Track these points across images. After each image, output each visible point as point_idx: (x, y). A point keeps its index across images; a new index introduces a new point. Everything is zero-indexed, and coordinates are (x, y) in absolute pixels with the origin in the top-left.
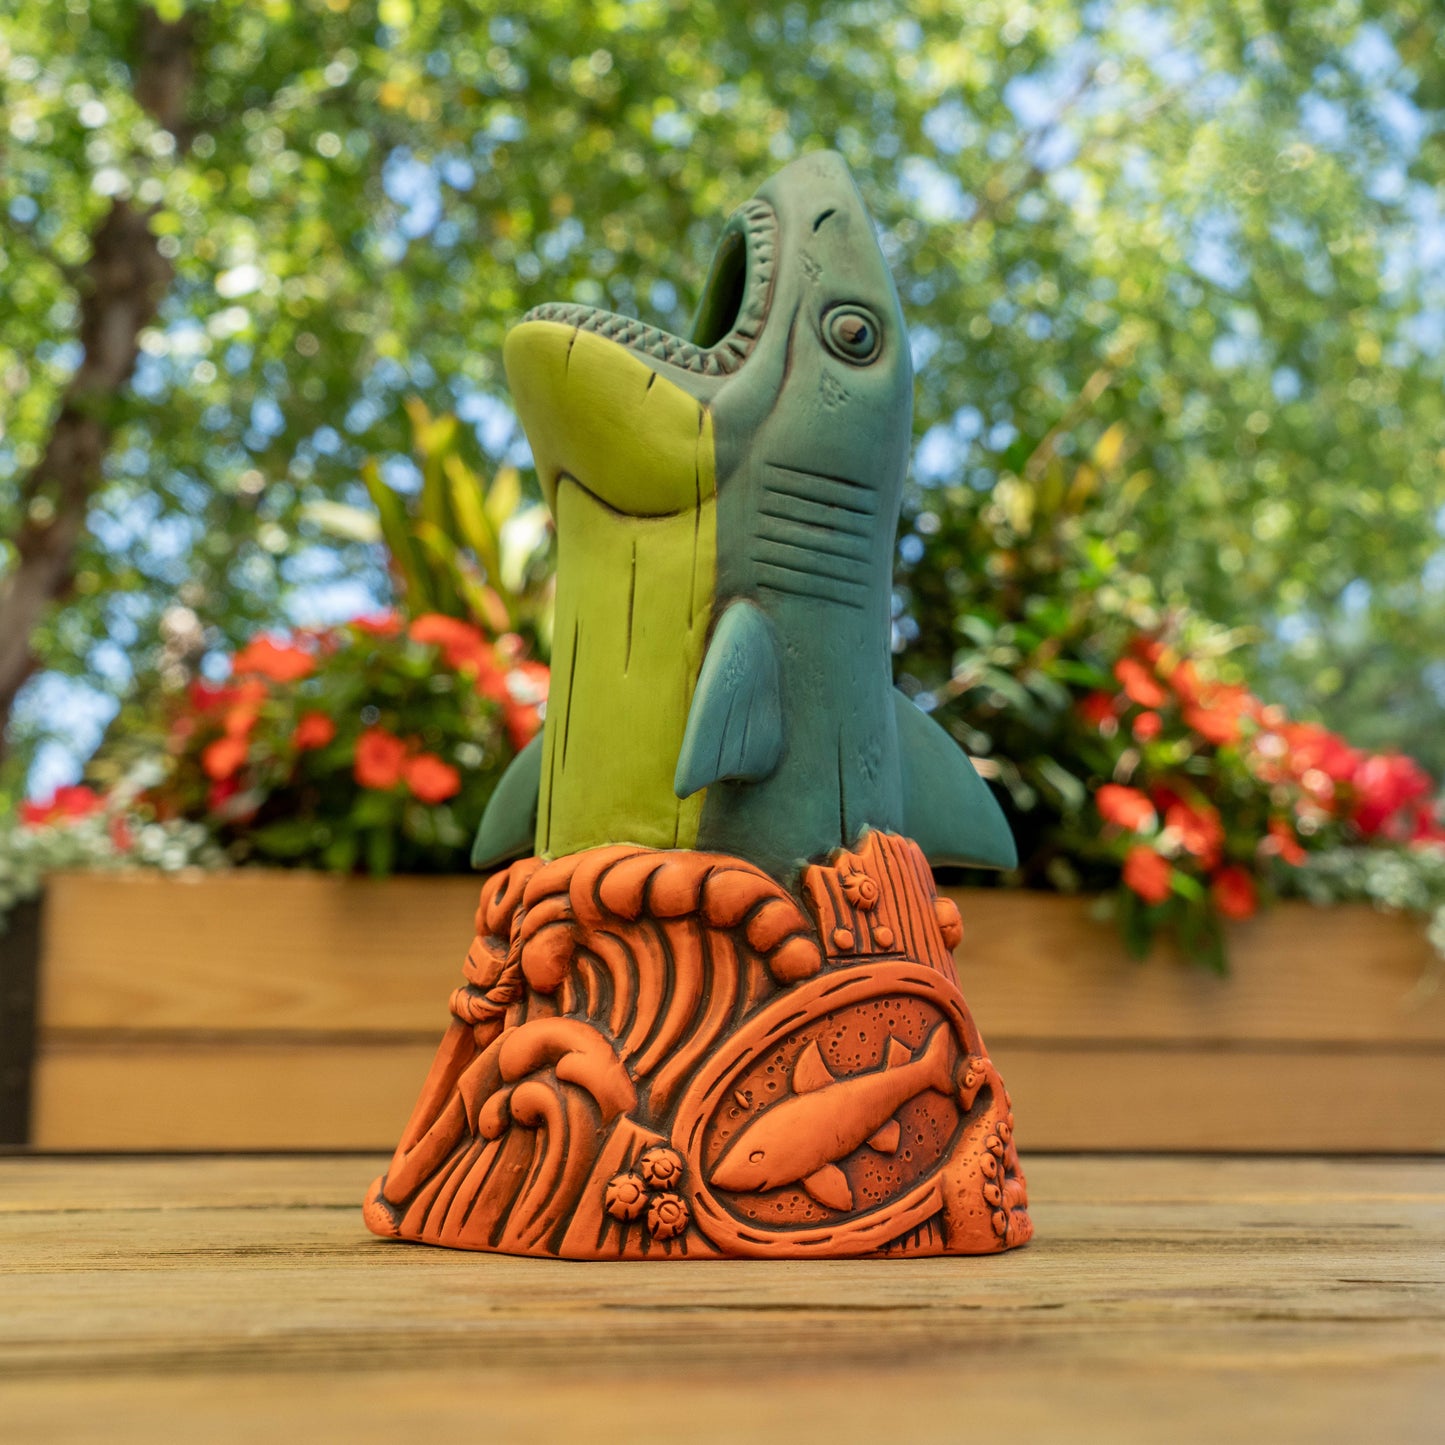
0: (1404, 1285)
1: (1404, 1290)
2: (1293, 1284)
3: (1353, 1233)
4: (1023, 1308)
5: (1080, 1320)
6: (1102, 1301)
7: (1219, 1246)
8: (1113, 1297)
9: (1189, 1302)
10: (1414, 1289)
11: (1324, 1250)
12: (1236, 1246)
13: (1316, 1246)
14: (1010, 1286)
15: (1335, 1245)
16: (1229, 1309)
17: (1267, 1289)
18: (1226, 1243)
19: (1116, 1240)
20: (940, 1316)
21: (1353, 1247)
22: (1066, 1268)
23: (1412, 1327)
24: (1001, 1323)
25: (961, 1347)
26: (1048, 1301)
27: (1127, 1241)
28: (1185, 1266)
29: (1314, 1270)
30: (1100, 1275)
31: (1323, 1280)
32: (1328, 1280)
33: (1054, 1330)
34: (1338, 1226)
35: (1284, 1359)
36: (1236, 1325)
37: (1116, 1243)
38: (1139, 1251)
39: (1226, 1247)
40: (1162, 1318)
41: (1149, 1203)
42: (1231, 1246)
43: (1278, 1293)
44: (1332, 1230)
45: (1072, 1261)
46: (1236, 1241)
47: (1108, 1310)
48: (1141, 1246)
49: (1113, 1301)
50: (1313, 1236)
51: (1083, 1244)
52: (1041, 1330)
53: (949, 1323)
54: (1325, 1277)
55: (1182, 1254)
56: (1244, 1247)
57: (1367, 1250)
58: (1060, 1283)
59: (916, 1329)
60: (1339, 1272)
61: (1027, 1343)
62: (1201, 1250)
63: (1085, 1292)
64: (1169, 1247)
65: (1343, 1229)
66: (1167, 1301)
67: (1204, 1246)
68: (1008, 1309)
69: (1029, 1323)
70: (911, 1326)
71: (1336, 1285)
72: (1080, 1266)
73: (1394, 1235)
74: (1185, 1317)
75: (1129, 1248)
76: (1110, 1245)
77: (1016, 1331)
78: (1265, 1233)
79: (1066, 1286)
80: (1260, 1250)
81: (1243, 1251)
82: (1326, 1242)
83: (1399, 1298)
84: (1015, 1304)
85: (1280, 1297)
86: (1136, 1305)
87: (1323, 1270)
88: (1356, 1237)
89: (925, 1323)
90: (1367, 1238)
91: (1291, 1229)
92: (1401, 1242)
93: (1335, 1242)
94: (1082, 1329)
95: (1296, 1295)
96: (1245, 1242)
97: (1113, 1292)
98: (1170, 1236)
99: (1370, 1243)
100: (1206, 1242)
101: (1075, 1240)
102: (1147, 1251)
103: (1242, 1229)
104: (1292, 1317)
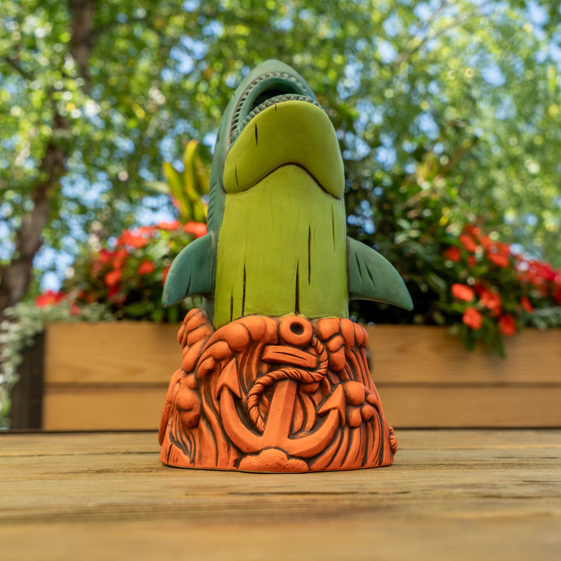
0: (548, 483)
1: (548, 485)
2: (504, 483)
3: (537, 461)
4: (394, 493)
5: (415, 498)
6: (425, 490)
7: (482, 466)
8: (430, 488)
9: (459, 490)
10: (552, 485)
11: (523, 468)
12: (488, 467)
13: (520, 466)
14: (391, 484)
15: (528, 466)
16: (475, 493)
17: (493, 485)
18: (485, 465)
19: (442, 464)
20: (359, 497)
21: (535, 467)
22: (416, 476)
23: (543, 500)
24: (382, 499)
25: (363, 510)
26: (404, 490)
27: (446, 464)
28: (464, 476)
29: (515, 477)
30: (429, 479)
31: (517, 481)
32: (519, 481)
33: (403, 502)
34: (532, 458)
35: (488, 514)
36: (475, 500)
37: (441, 466)
38: (449, 469)
39: (484, 467)
40: (446, 497)
41: (459, 449)
42: (486, 467)
43: (497, 486)
44: (529, 460)
45: (420, 473)
46: (489, 464)
47: (427, 494)
48: (451, 467)
49: (430, 490)
50: (521, 462)
51: (428, 466)
52: (397, 503)
53: (362, 500)
54: (518, 480)
55: (466, 470)
56: (492, 467)
57: (540, 468)
58: (412, 482)
59: (348, 502)
60: (524, 478)
61: (389, 508)
62: (474, 468)
63: (420, 486)
64: (462, 467)
65: (534, 459)
66: (450, 490)
67: (475, 467)
68: (388, 494)
69: (393, 499)
70: (346, 501)
71: (521, 483)
72: (422, 475)
73: (554, 461)
74: (456, 496)
75: (446, 467)
76: (439, 466)
77: (386, 503)
78: (502, 461)
79: (414, 484)
80: (497, 468)
81: (490, 469)
82: (525, 464)
83: (544, 488)
84: (391, 491)
85: (498, 488)
86: (438, 492)
87: (518, 477)
88: (538, 462)
89: (352, 500)
90: (542, 463)
91: (513, 459)
92: (556, 464)
93: (528, 465)
94: (413, 502)
95: (504, 487)
96: (493, 465)
97: (432, 486)
98: (464, 463)
99: (542, 465)
100: (477, 465)
101: (425, 464)
102: (452, 469)
103: (493, 459)
104: (499, 497)
